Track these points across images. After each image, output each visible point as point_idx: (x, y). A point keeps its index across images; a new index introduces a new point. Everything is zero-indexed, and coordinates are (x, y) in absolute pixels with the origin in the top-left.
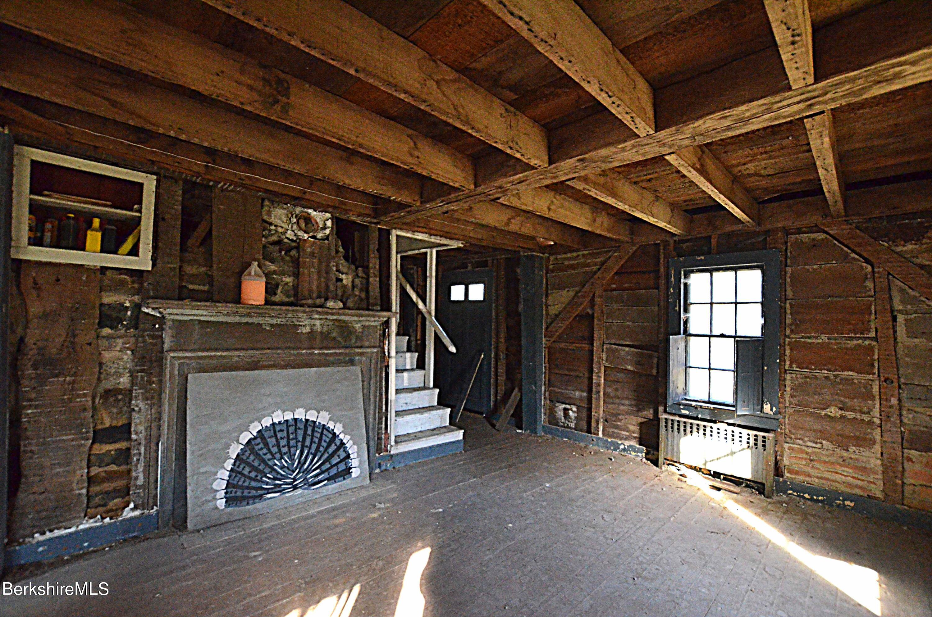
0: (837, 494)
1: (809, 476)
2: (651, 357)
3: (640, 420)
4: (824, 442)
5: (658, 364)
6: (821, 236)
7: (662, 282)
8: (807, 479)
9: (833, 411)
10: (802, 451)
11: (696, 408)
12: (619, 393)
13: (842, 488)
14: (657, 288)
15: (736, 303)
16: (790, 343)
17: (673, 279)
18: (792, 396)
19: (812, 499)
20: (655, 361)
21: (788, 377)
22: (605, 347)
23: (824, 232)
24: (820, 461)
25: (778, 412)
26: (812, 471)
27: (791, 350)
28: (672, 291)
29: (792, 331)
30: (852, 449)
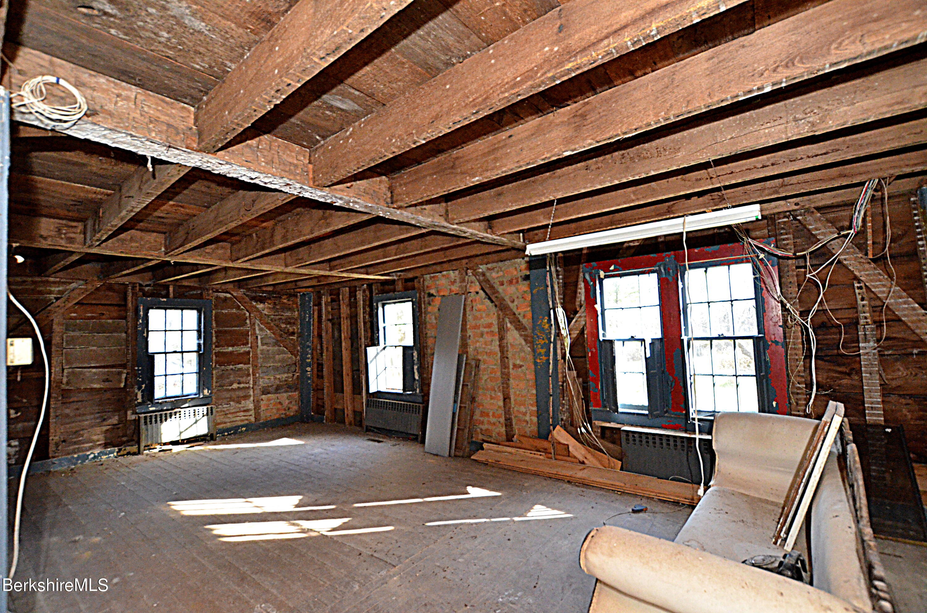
0: (238, 427)
1: (225, 423)
2: (120, 374)
3: (105, 428)
4: (232, 403)
5: (126, 379)
6: (228, 295)
7: (130, 314)
8: (224, 425)
9: (235, 386)
10: (221, 411)
11: (161, 403)
12: (81, 411)
13: (240, 423)
14: (125, 318)
15: (182, 331)
16: (215, 353)
17: (141, 313)
18: (216, 382)
19: (229, 434)
20: (124, 376)
21: (214, 372)
22: (65, 371)
23: (230, 293)
24: (230, 413)
25: (211, 393)
26: (227, 420)
27: (216, 357)
28: (141, 321)
29: (216, 347)
30: (243, 402)
